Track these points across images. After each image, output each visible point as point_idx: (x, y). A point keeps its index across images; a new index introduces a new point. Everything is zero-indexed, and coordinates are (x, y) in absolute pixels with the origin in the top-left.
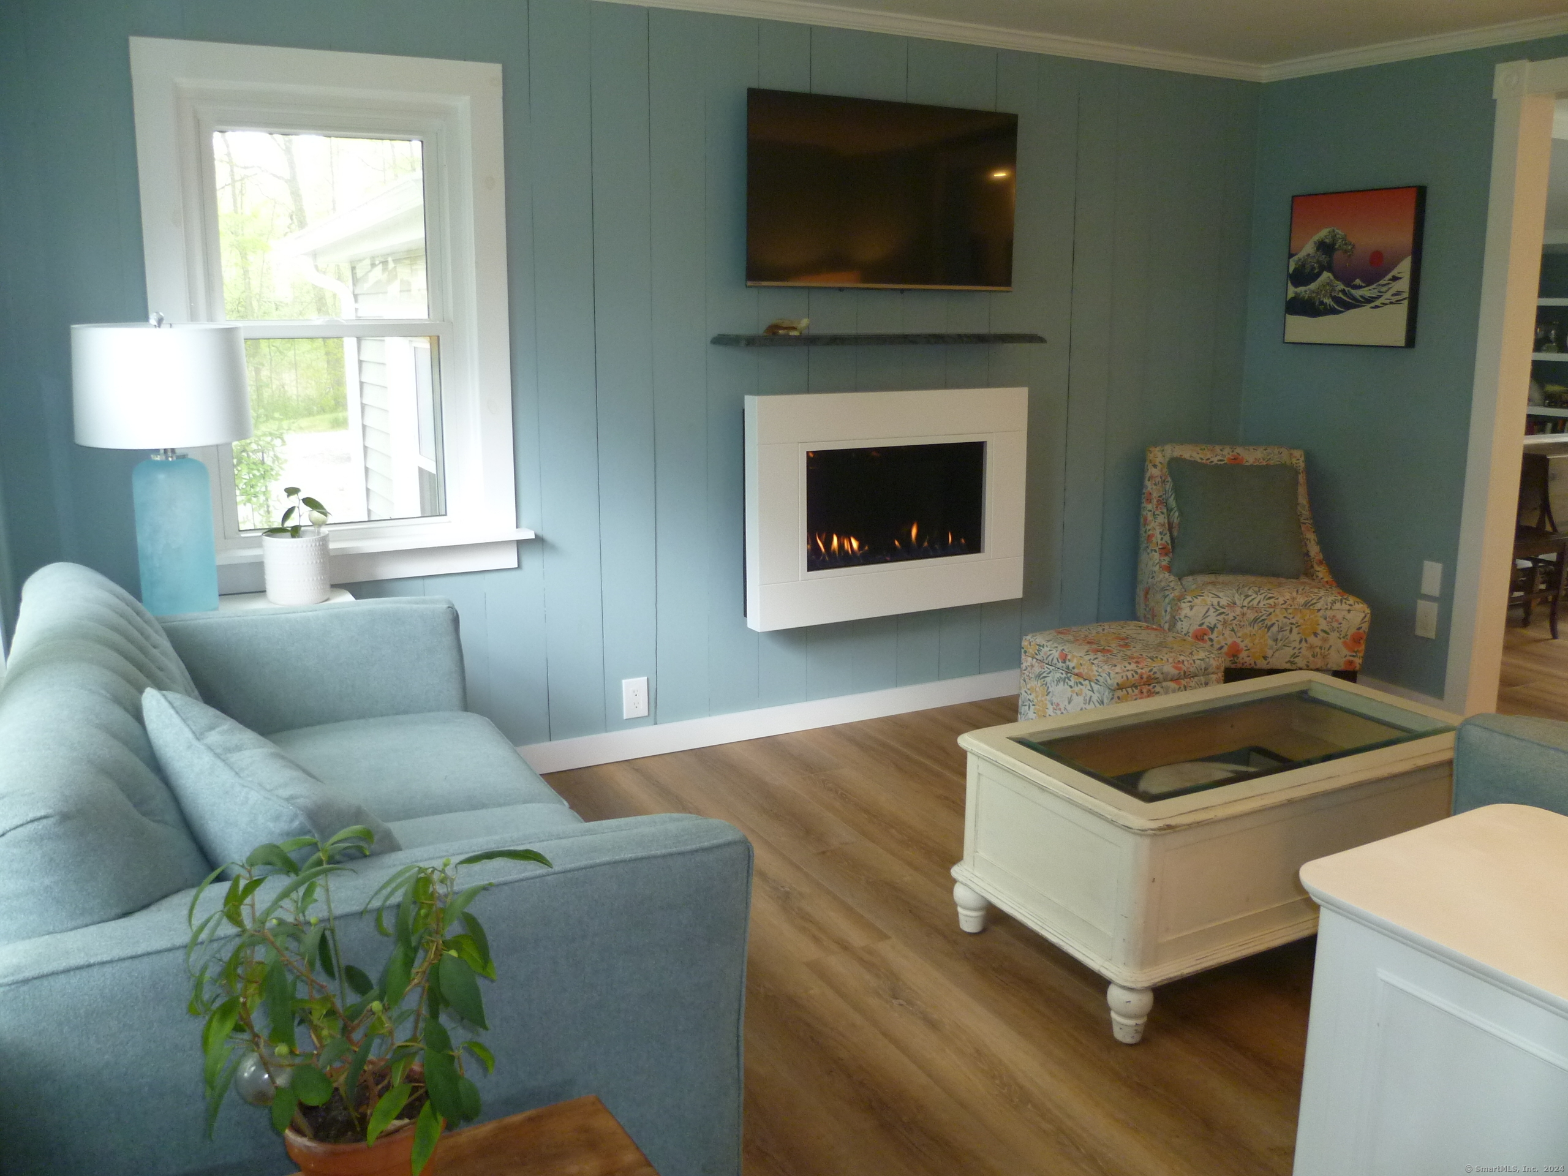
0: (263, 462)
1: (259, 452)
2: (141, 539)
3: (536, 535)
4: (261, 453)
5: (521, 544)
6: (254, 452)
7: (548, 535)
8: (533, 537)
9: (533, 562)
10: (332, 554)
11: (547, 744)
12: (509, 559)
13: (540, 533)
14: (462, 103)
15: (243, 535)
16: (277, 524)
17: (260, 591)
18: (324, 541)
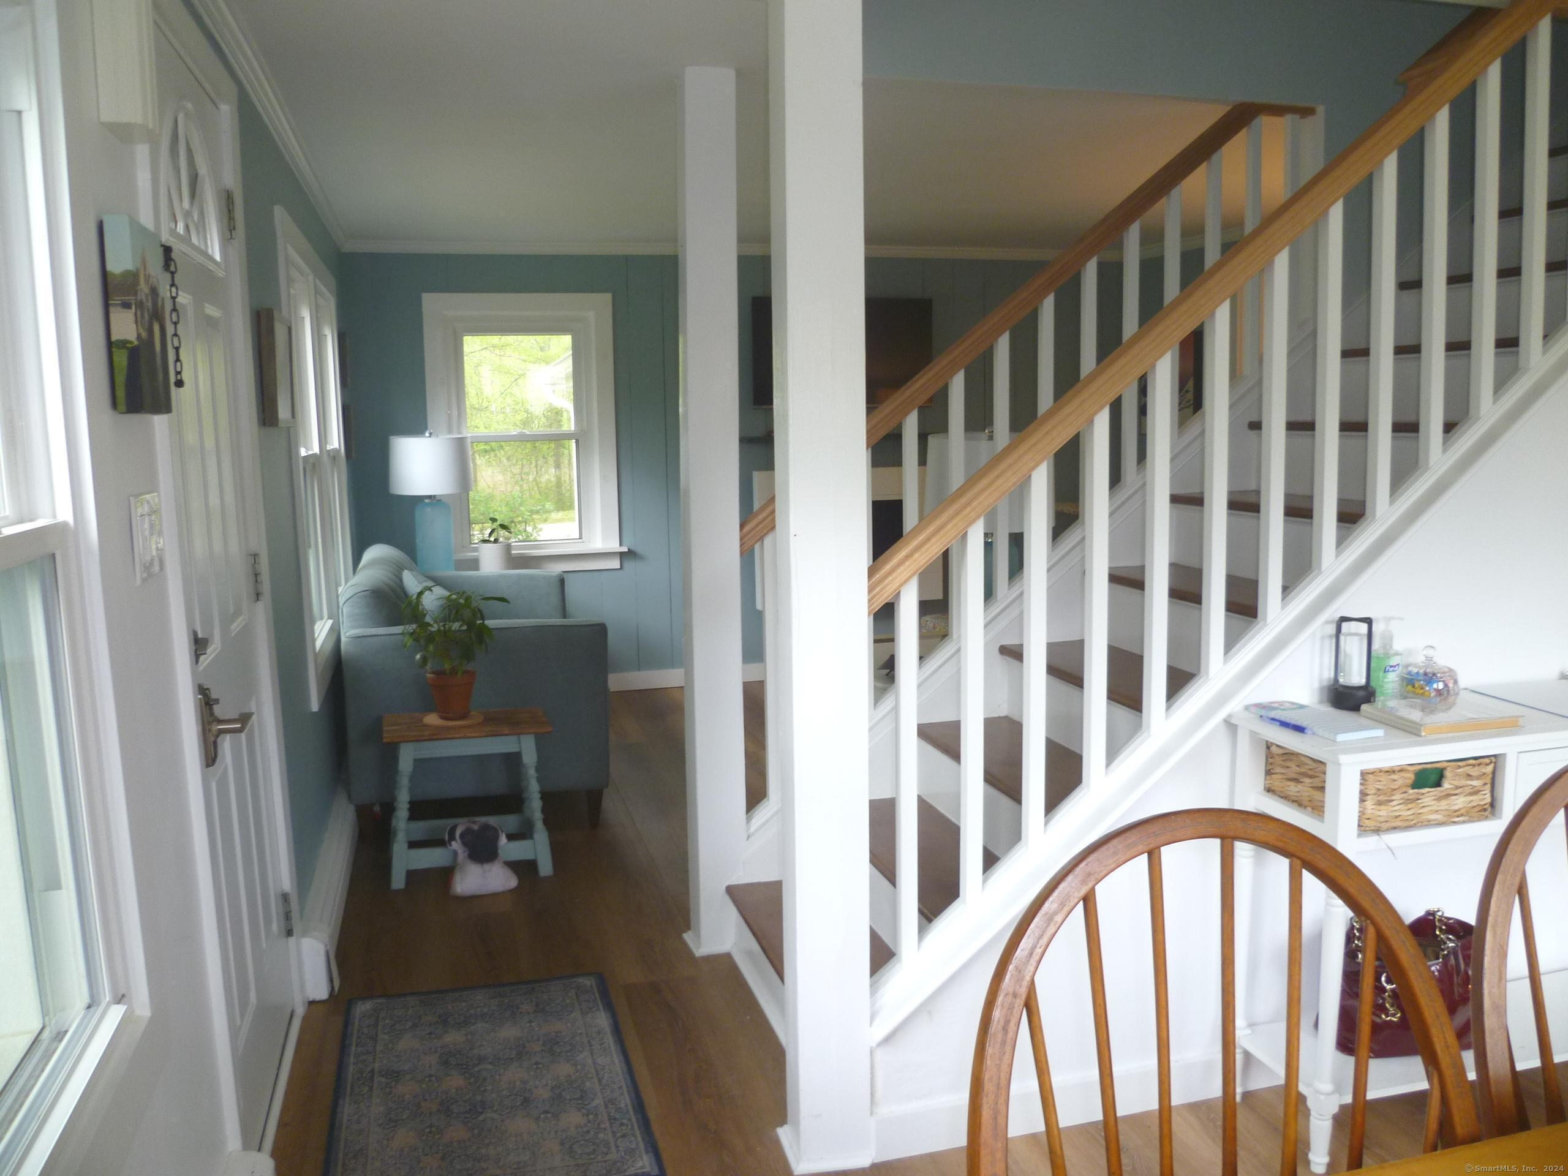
0: (525, 531)
1: (523, 522)
2: (418, 541)
3: (629, 549)
4: (524, 524)
5: (622, 554)
6: (520, 522)
7: (638, 549)
8: (627, 550)
9: (629, 565)
10: (513, 556)
11: (637, 673)
12: (615, 564)
13: (632, 548)
14: (591, 315)
15: (473, 546)
16: (486, 537)
17: (477, 568)
18: (508, 547)
